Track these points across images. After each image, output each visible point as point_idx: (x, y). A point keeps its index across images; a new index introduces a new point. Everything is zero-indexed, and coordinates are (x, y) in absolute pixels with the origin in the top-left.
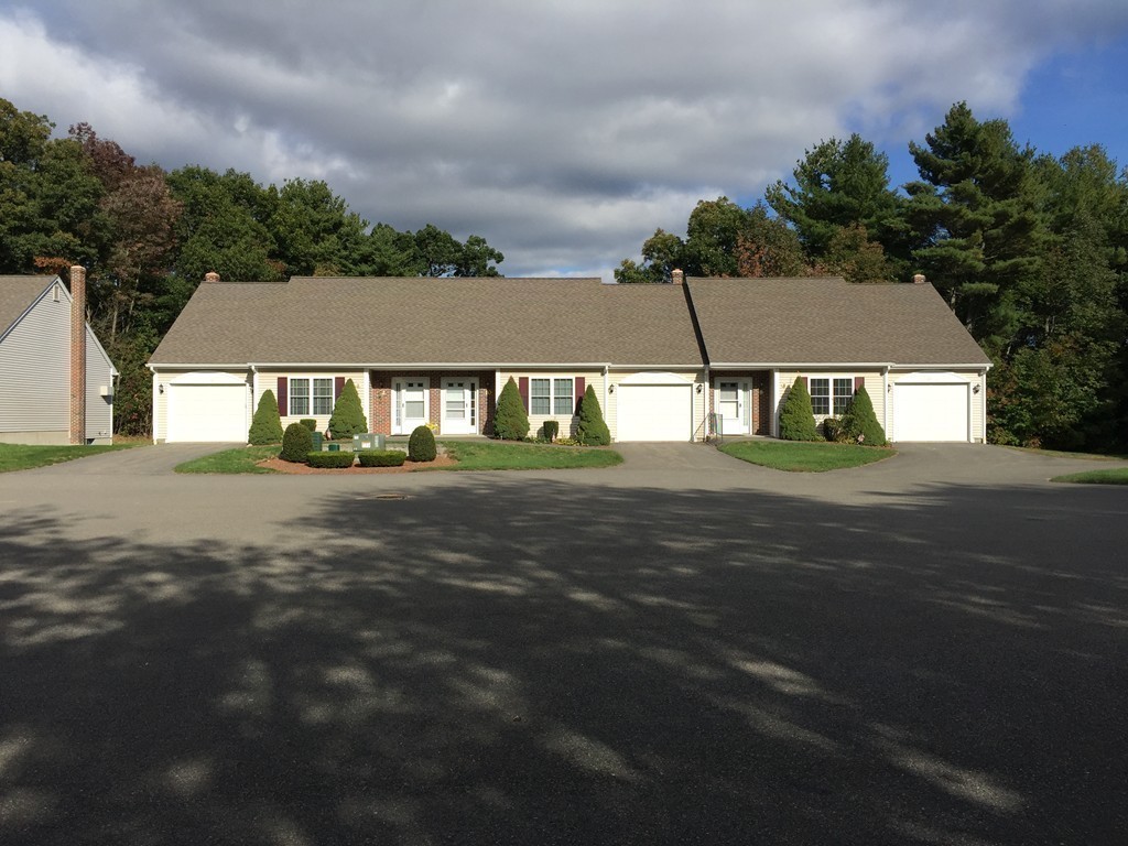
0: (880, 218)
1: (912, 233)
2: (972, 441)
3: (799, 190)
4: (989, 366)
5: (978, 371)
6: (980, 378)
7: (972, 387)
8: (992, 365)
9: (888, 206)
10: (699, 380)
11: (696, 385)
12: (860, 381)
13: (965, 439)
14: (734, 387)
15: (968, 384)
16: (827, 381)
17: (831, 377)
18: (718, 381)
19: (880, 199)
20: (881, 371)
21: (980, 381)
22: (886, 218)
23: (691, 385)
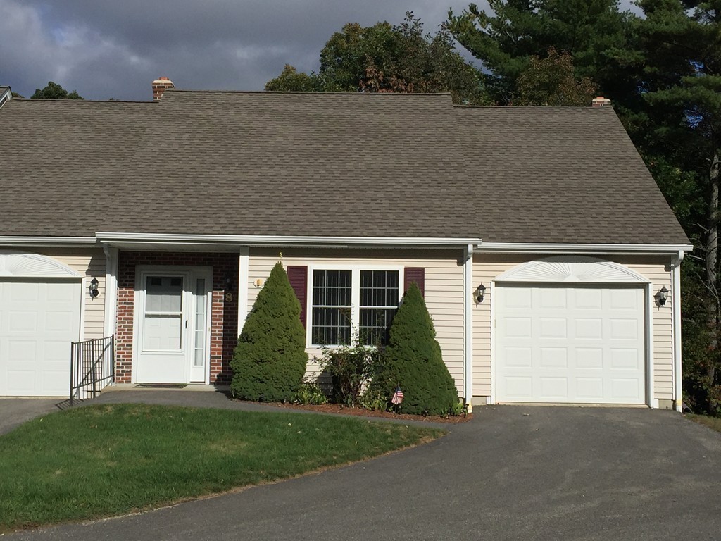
0: (599, 48)
1: (647, 69)
2: (655, 404)
3: (491, 14)
4: (683, 249)
5: (665, 260)
6: (668, 275)
7: (652, 293)
8: (690, 248)
9: (611, 31)
10: (96, 270)
11: (87, 280)
12: (416, 277)
13: (639, 400)
14: (175, 286)
15: (644, 286)
16: (347, 274)
17: (357, 266)
18: (143, 273)
19: (603, 23)
20: (459, 255)
21: (670, 280)
22: (608, 47)
23: (79, 280)
